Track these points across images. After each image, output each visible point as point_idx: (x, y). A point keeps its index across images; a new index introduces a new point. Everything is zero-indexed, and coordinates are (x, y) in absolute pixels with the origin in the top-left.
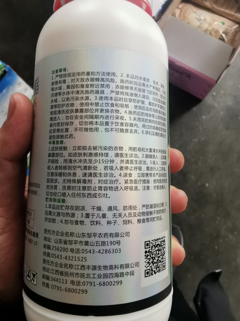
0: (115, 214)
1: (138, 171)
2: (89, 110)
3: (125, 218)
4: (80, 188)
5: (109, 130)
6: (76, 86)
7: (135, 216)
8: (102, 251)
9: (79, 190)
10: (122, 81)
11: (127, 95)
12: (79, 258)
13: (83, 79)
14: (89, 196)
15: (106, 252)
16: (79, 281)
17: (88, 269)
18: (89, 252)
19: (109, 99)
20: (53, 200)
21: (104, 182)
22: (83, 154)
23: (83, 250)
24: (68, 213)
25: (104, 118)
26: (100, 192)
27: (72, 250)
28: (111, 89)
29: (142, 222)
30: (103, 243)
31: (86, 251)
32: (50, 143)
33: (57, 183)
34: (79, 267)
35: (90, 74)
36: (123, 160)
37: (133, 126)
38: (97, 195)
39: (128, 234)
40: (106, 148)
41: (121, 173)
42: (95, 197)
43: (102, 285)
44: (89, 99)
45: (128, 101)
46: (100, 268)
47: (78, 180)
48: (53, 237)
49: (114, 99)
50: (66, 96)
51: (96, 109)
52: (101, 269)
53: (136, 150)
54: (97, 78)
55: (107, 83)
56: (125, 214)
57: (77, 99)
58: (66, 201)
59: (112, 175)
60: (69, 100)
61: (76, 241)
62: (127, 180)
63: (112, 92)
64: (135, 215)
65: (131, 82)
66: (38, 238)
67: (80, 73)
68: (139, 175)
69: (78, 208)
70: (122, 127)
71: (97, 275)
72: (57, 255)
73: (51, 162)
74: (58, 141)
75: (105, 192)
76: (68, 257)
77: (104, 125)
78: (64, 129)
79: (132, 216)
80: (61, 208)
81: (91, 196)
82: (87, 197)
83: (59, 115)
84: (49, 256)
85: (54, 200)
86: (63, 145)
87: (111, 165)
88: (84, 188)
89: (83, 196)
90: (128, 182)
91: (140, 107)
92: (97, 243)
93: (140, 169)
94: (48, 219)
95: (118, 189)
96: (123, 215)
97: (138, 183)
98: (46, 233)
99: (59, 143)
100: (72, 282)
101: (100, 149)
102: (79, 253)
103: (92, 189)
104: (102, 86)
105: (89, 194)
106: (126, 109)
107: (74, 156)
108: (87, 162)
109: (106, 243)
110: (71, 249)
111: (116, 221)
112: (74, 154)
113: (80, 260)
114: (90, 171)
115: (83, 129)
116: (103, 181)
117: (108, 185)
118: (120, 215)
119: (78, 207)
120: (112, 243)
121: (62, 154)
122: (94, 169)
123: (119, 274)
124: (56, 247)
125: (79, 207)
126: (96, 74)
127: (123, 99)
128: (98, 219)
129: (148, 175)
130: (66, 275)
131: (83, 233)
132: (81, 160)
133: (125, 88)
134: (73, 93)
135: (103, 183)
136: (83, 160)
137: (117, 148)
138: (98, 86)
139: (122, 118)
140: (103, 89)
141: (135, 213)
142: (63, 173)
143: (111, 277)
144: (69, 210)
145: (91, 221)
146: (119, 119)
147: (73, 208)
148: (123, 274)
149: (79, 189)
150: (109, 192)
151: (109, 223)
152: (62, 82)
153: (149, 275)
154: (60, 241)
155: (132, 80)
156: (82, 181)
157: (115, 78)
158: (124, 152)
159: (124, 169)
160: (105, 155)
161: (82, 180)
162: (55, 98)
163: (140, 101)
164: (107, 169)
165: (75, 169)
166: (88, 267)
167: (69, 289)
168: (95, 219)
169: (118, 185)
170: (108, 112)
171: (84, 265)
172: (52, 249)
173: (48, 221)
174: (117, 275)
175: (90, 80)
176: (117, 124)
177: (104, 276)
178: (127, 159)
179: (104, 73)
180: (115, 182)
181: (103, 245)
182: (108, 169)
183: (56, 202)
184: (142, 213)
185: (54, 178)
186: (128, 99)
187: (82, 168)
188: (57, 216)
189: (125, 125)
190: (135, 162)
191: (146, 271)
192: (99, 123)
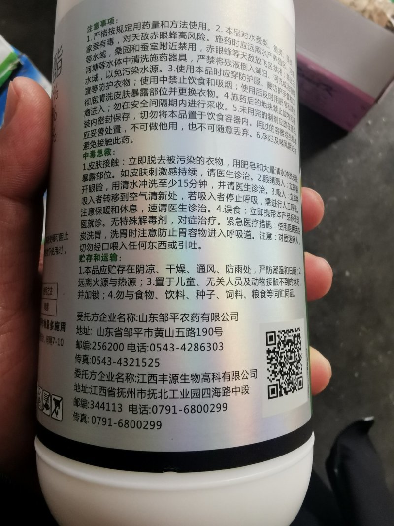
0: (212, 279)
1: (251, 204)
2: (158, 90)
3: (230, 287)
4: (144, 233)
5: (197, 127)
6: (133, 49)
7: (248, 284)
8: (187, 347)
9: (144, 236)
10: (219, 39)
11: (228, 64)
12: (144, 361)
13: (145, 35)
14: (162, 247)
15: (196, 349)
16: (145, 405)
17: (163, 380)
18: (163, 349)
19: (195, 71)
20: (93, 258)
21: (190, 221)
22: (148, 171)
23: (153, 346)
24: (123, 279)
25: (188, 104)
26: (182, 238)
27: (131, 347)
28: (198, 52)
29: (260, 296)
30: (191, 332)
31: (158, 347)
32: (86, 157)
33: (102, 225)
34: (146, 379)
35: (160, 25)
36: (223, 183)
37: (241, 122)
38: (178, 244)
39: (235, 316)
40: (192, 159)
41: (220, 206)
42: (174, 248)
43: (190, 411)
44: (159, 71)
45: (230, 75)
46: (185, 379)
47: (140, 218)
48: (94, 326)
49: (204, 70)
50: (113, 68)
51: (171, 89)
52: (186, 381)
53: (246, 166)
54: (172, 32)
55: (192, 41)
56: (230, 280)
57: (136, 72)
58: (118, 258)
59: (203, 208)
60: (120, 75)
61: (140, 330)
62: (232, 219)
63: (201, 57)
64: (248, 282)
65: (234, 42)
66: (64, 331)
67: (140, 25)
68: (253, 211)
69: (141, 269)
70: (220, 123)
71: (179, 392)
72: (101, 359)
73: (88, 191)
74: (101, 150)
75: (192, 239)
76: (123, 361)
77: (188, 117)
78: (112, 128)
79: (243, 284)
80: (110, 271)
81: (166, 246)
82: (159, 249)
83: (102, 104)
84: (87, 363)
85: (95, 257)
86: (110, 158)
87: (202, 190)
88: (152, 232)
89: (151, 246)
90: (233, 222)
91: (252, 89)
92: (179, 332)
93: (255, 200)
94: (84, 294)
95: (214, 233)
96: (226, 281)
97: (251, 225)
98: (80, 319)
99: (103, 153)
100: (133, 408)
101: (180, 162)
102: (145, 352)
103: (168, 234)
104: (183, 46)
105: (162, 243)
106: (226, 90)
107: (132, 175)
108: (156, 185)
109: (196, 331)
110: (130, 345)
111: (213, 291)
112: (133, 171)
113: (148, 365)
114: (162, 202)
115: (148, 125)
116: (187, 220)
117: (197, 227)
118: (220, 281)
119: (141, 266)
120: (206, 331)
121: (108, 174)
122: (171, 198)
123: (221, 391)
124: (99, 344)
125: (144, 267)
126: (170, 24)
127: (222, 72)
128: (180, 288)
129: (268, 213)
130: (120, 394)
131: (151, 314)
132: (144, 182)
133: (224, 53)
134: (127, 61)
135: (188, 222)
136: (148, 181)
137: (212, 160)
138: (174, 46)
139: (220, 105)
140: (184, 52)
141: (247, 279)
142: (111, 207)
143: (206, 395)
144: (125, 272)
145: (167, 291)
146: (215, 106)
147: (132, 269)
148: (228, 391)
149: (142, 235)
150: (198, 239)
151: (200, 294)
152: (107, 43)
153: (275, 395)
154: (108, 331)
155: (237, 38)
156: (148, 220)
157: (205, 32)
158: (224, 167)
159: (225, 199)
160: (191, 171)
161: (148, 218)
162: (93, 73)
163: (251, 78)
164: (194, 198)
165: (135, 198)
166: (163, 378)
167: (127, 422)
168: (173, 288)
169: (215, 227)
170: (193, 93)
171: (154, 375)
172: (93, 349)
173: (84, 297)
174: (217, 392)
175: (159, 36)
176: (210, 117)
177: (193, 395)
178: (230, 180)
179: (185, 22)
180: (209, 221)
181: (189, 334)
182: (197, 196)
183: (99, 260)
184: (260, 279)
185: (95, 217)
186: (230, 73)
187: (148, 196)
188: (102, 286)
189: (226, 119)
190: (246, 187)
191: (271, 388)
192: (177, 114)
